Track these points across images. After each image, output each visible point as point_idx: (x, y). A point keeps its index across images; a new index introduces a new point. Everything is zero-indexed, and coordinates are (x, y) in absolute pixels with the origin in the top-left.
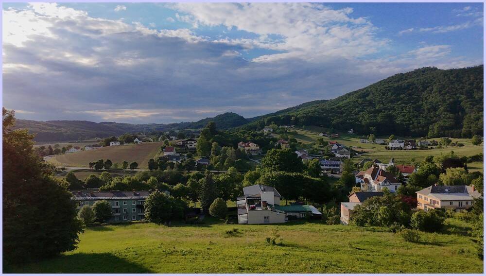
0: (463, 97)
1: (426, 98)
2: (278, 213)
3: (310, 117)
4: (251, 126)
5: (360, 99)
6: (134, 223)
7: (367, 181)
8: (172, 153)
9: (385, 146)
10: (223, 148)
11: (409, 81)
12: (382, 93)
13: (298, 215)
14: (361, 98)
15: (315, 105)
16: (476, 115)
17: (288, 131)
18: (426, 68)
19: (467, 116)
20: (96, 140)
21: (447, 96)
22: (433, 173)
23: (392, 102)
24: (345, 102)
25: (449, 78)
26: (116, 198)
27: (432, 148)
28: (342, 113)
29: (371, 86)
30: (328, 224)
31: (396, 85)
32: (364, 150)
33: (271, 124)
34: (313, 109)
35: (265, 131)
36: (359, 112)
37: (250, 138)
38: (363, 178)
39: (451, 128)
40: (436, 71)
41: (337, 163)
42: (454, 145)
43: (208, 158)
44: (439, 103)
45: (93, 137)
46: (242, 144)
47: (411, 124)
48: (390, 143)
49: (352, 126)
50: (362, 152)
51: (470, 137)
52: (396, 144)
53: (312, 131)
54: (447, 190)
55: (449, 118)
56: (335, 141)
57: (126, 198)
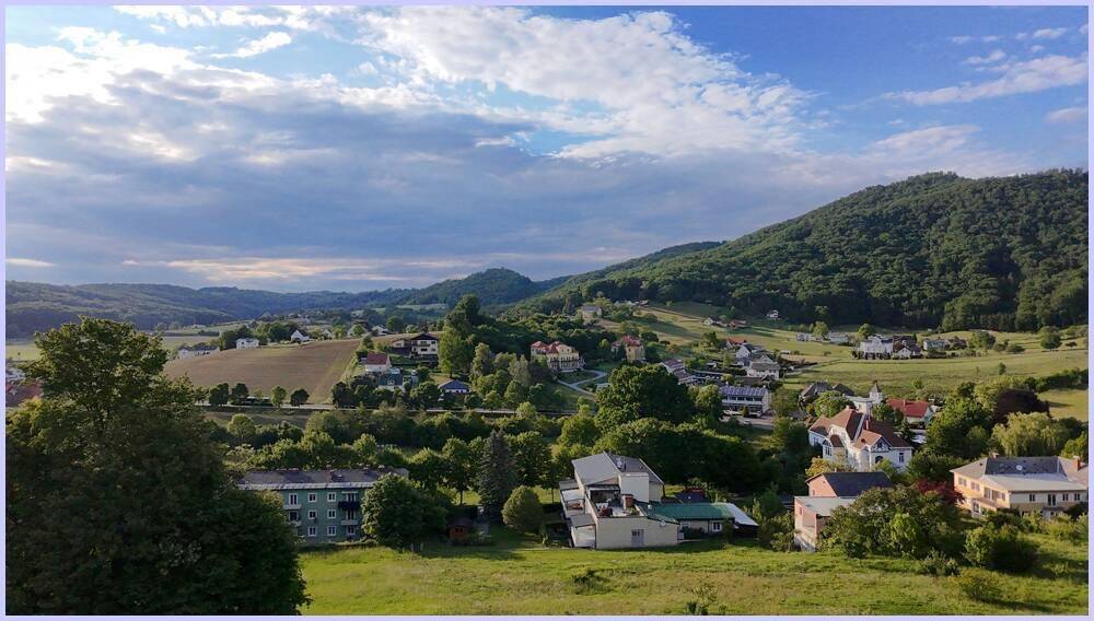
0: (1016, 240)
1: (935, 242)
2: (663, 524)
3: (684, 283)
4: (550, 302)
5: (790, 243)
6: (341, 548)
7: (837, 441)
8: (384, 368)
9: (851, 349)
10: (499, 355)
11: (897, 202)
12: (840, 229)
13: (704, 526)
14: (793, 239)
15: (692, 255)
16: (1044, 281)
17: (634, 314)
18: (931, 174)
19: (1026, 281)
20: (196, 331)
21: (980, 239)
22: (977, 423)
23: (861, 249)
24: (758, 247)
25: (984, 198)
26: (291, 486)
27: (953, 355)
28: (753, 273)
29: (813, 214)
30: (775, 550)
31: (869, 212)
32: (808, 359)
33: (596, 297)
34: (689, 263)
35: (583, 313)
36: (791, 270)
37: (558, 333)
38: (826, 434)
39: (994, 308)
40: (956, 181)
41: (757, 392)
42: (1003, 347)
43: (465, 379)
44: (965, 254)
45: (187, 323)
46: (541, 346)
47: (903, 300)
48: (863, 344)
49: (775, 303)
50: (803, 365)
51: (1035, 330)
52: (875, 345)
53: (687, 312)
54: (1019, 468)
55: (987, 286)
56: (740, 337)
57: (313, 486)
